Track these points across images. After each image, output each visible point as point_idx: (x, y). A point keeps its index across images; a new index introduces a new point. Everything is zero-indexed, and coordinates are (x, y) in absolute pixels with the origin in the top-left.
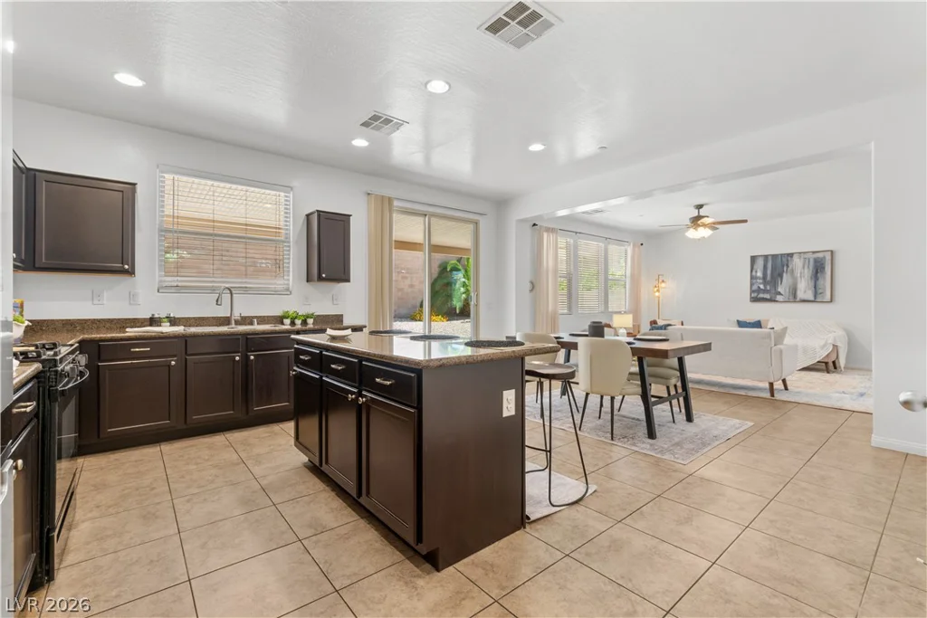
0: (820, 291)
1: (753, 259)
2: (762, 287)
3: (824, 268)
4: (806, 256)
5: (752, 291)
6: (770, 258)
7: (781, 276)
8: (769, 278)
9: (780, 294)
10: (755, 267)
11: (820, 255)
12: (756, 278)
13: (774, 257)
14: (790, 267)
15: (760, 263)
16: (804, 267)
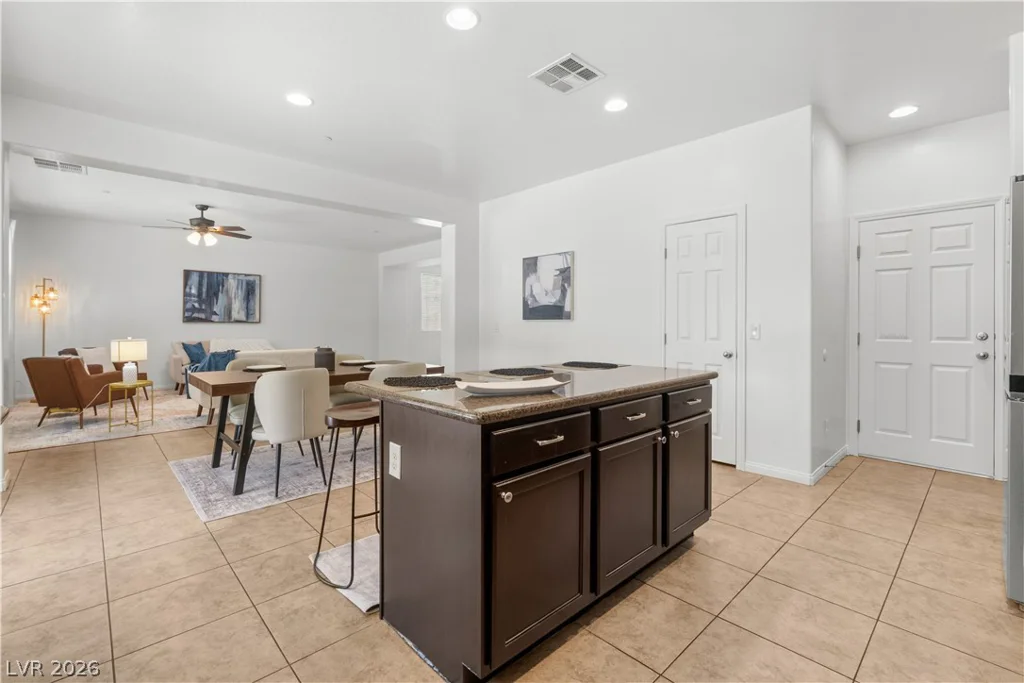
0: (251, 312)
1: (187, 274)
2: (196, 305)
3: (254, 291)
4: (241, 277)
5: (185, 310)
6: (206, 275)
7: (216, 295)
8: (204, 295)
9: (216, 314)
10: (189, 283)
11: (251, 278)
12: (190, 295)
13: (210, 274)
14: (225, 288)
15: (195, 279)
16: (237, 288)
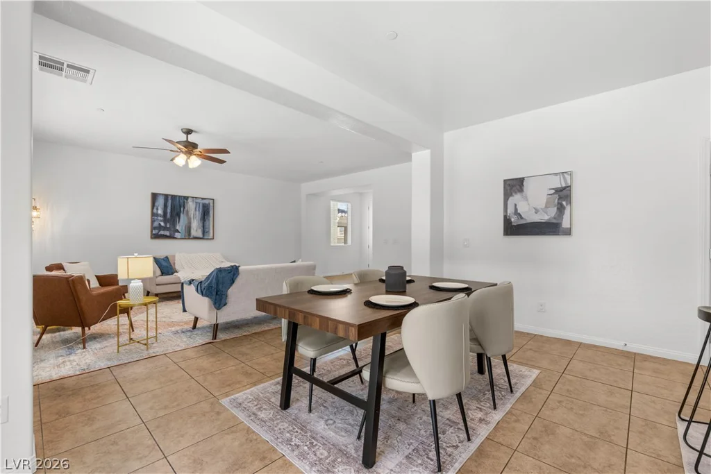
0: (207, 230)
1: (155, 196)
2: (162, 224)
3: (209, 212)
4: (199, 201)
5: (153, 228)
6: (170, 197)
7: (179, 216)
8: (169, 216)
9: (178, 231)
10: (156, 204)
11: (206, 202)
12: (157, 215)
13: (174, 197)
14: (186, 208)
15: (160, 201)
16: (196, 210)
